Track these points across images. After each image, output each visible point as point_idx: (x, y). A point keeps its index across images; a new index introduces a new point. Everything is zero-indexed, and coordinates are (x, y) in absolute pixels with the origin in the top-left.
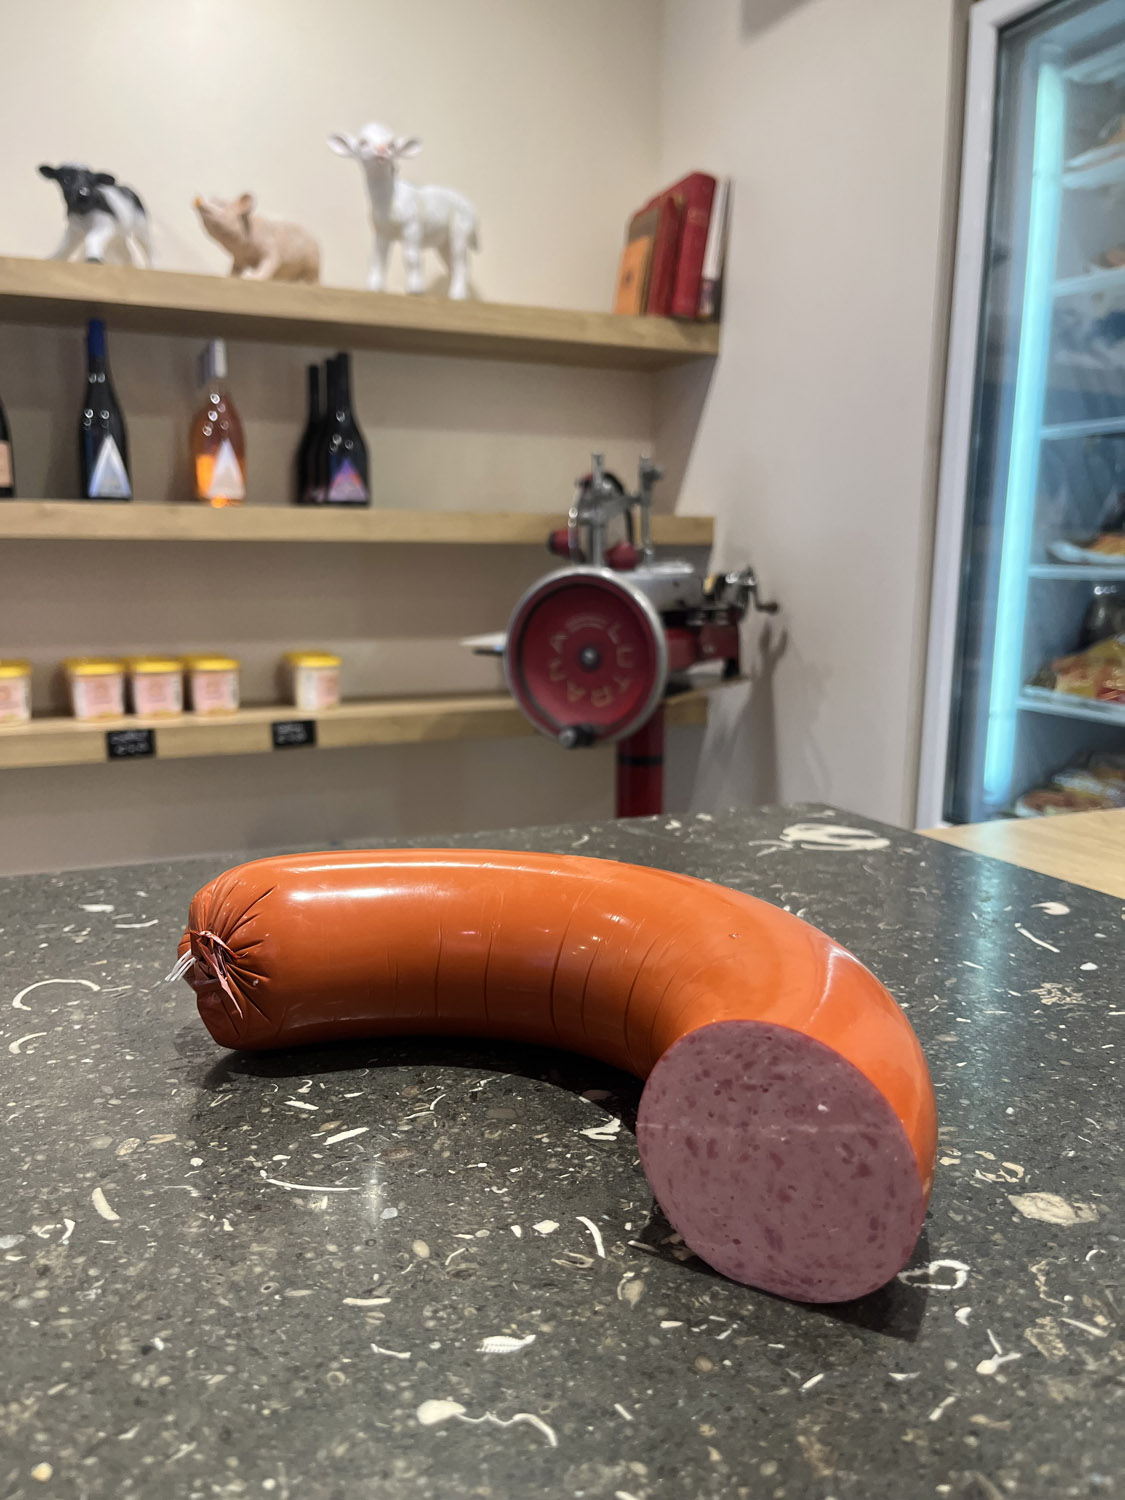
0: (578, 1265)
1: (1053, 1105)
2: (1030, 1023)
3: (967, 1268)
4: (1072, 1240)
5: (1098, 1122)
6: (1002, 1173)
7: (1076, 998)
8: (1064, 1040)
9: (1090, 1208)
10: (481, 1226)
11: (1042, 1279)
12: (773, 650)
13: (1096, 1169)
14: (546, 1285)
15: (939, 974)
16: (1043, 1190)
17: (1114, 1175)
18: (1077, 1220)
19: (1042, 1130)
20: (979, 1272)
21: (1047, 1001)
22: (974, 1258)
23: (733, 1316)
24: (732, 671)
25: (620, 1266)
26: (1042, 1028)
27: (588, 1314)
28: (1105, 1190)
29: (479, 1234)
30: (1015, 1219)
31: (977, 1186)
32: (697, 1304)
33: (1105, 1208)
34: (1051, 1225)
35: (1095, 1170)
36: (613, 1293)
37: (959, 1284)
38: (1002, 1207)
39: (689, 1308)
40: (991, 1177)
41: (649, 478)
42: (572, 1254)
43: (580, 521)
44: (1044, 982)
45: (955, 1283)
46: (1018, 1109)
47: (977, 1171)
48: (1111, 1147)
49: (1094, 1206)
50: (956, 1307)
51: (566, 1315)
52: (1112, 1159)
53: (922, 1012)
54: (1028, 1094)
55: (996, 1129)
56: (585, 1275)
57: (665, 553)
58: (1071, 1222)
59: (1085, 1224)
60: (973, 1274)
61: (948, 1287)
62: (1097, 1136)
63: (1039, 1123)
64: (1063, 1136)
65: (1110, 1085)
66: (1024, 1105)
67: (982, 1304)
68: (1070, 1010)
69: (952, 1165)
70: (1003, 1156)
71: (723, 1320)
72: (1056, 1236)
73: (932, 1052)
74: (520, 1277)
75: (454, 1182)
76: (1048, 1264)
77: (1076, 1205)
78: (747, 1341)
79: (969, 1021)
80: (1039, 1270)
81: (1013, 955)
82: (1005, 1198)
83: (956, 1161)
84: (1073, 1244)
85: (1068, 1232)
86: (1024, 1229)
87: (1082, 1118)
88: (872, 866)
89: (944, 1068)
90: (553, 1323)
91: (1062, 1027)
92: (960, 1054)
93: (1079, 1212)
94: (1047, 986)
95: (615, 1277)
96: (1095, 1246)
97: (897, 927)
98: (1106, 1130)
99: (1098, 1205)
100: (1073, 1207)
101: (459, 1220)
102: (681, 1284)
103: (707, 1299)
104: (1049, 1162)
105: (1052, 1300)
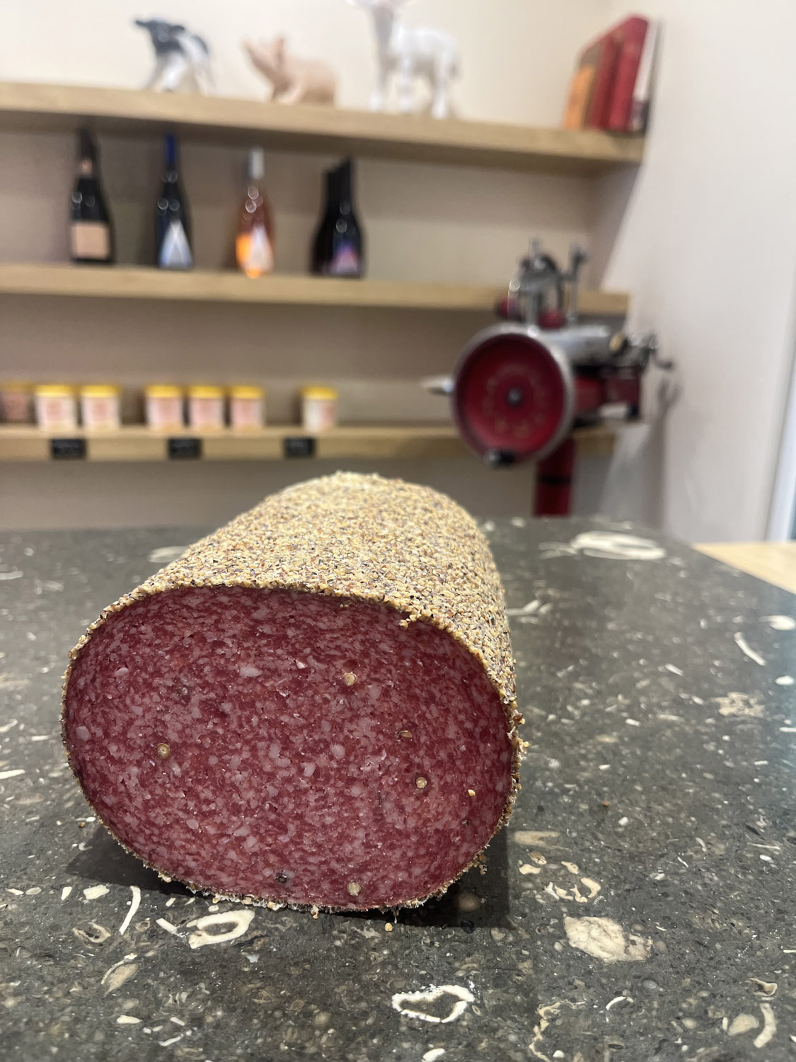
0: (92, 939)
1: (670, 820)
2: (697, 732)
3: (471, 998)
4: (604, 981)
5: (708, 843)
6: (575, 890)
7: (757, 710)
8: (721, 752)
9: (645, 945)
10: (39, 882)
11: (544, 1024)
12: (668, 398)
13: (677, 896)
14: (46, 956)
15: (637, 675)
16: (607, 916)
17: (692, 907)
18: (623, 957)
19: (644, 846)
20: (481, 1006)
21: (725, 711)
22: (486, 988)
23: (197, 1021)
24: (634, 414)
25: (130, 944)
26: (705, 737)
27: (60, 994)
28: (673, 923)
29: (29, 892)
30: (558, 946)
31: (541, 901)
32: (171, 1001)
33: (661, 945)
34: (591, 958)
35: (675, 899)
36: (101, 973)
37: (452, 1018)
38: (551, 930)
39: (159, 1003)
40: (562, 893)
41: (578, 260)
42: (96, 926)
43: (520, 293)
44: (733, 690)
45: (448, 1016)
46: (632, 820)
47: (551, 884)
48: (707, 875)
49: (650, 942)
50: (431, 1046)
51: (38, 991)
52: (700, 888)
53: (598, 711)
54: (652, 805)
55: (597, 839)
56: (89, 951)
57: (585, 319)
58: (615, 958)
59: (629, 963)
60: (473, 1007)
61: (437, 1020)
62: (699, 860)
63: (645, 838)
64: (662, 856)
65: (744, 805)
66: (641, 817)
67: (460, 1047)
68: (744, 722)
69: (531, 875)
70: (585, 870)
71: (182, 1023)
72: (590, 972)
73: (583, 752)
74: (28, 944)
75: (52, 834)
76: (561, 1007)
77: (632, 938)
78: (188, 1053)
79: (637, 724)
80: (547, 1013)
81: (717, 663)
82: (561, 919)
83: (536, 871)
84: (602, 986)
85: (605, 970)
86: (560, 960)
87: (692, 838)
88: (636, 574)
89: (584, 769)
90: (20, 999)
91: (726, 738)
92: (610, 757)
93: (631, 948)
94: (734, 695)
95: (117, 956)
96: (625, 993)
97: (625, 627)
98: (710, 854)
99: (655, 941)
100: (627, 938)
101: (26, 874)
102: (170, 976)
103: (184, 996)
104: (631, 883)
105: (539, 1055)
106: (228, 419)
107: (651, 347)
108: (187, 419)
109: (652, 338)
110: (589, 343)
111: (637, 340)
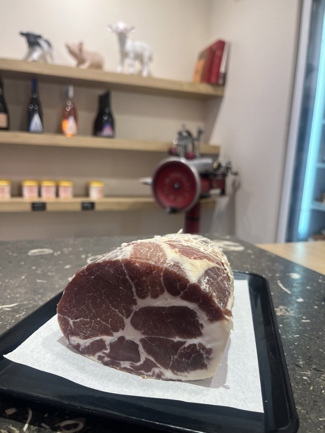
7: (291, 313)
8: (280, 332)
21: (279, 314)
24: (223, 193)
41: (200, 132)
43: (178, 145)
44: (281, 305)
57: (203, 156)
68: (287, 318)
91: (281, 325)
94: (281, 307)
106: (57, 195)
107: (229, 166)
108: (40, 195)
109: (229, 163)
110: (205, 165)
111: (224, 164)
